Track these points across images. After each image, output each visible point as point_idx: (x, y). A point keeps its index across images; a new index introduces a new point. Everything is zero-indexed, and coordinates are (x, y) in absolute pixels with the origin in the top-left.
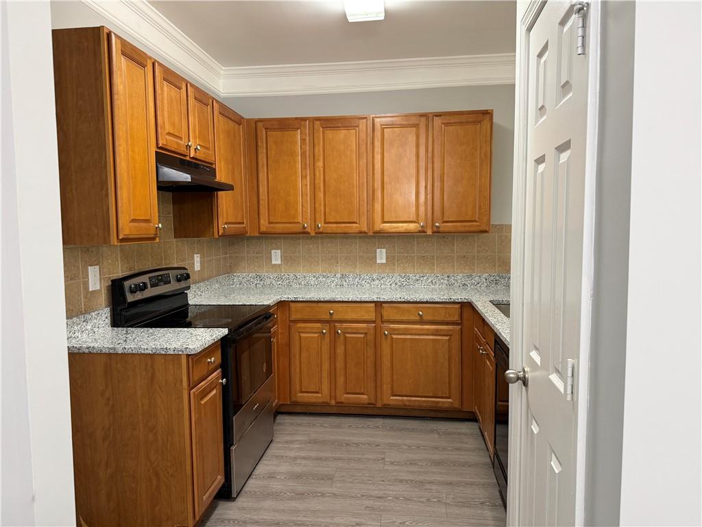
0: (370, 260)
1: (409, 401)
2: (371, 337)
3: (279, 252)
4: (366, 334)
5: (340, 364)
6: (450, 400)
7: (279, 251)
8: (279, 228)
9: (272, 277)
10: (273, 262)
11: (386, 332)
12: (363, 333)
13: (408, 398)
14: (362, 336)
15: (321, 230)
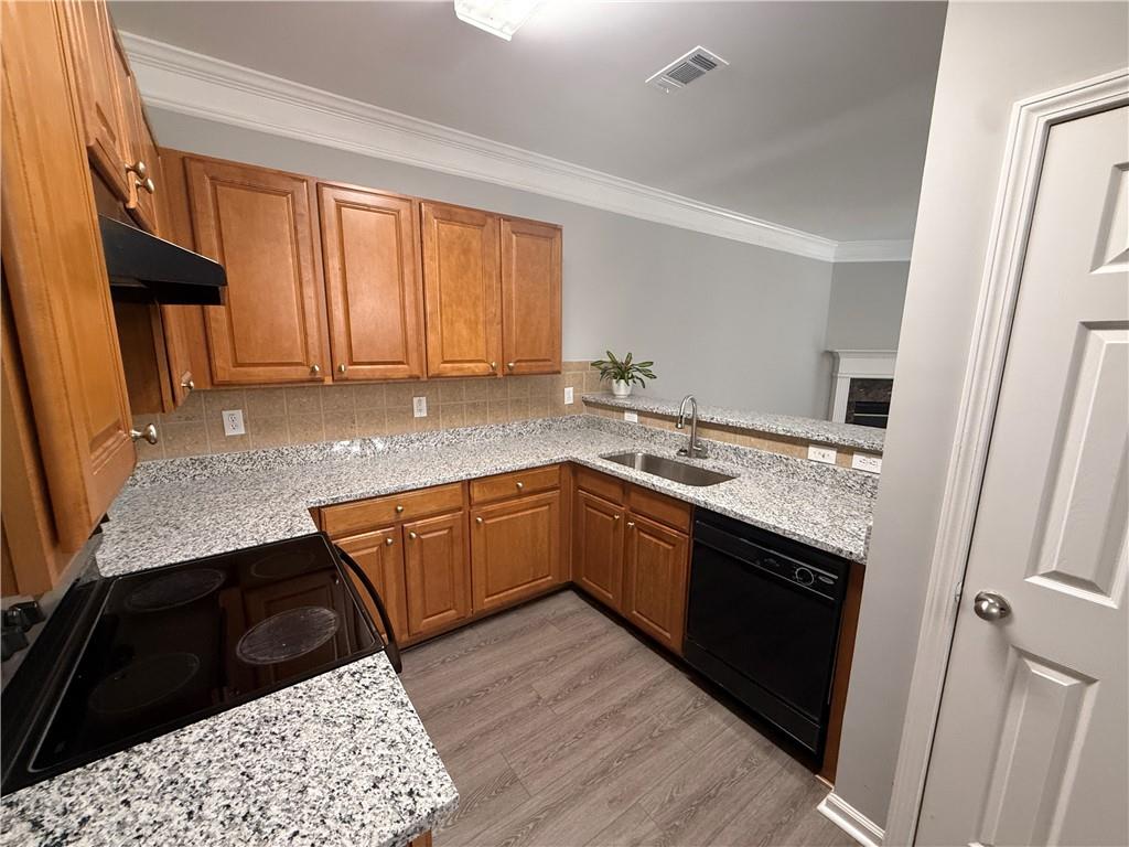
0: (404, 413)
1: (506, 596)
2: (457, 532)
3: (239, 414)
4: (451, 528)
5: (414, 583)
6: (550, 578)
7: (241, 411)
8: (261, 373)
9: (228, 459)
10: (229, 432)
11: (480, 519)
12: (445, 529)
13: (505, 594)
14: (446, 532)
15: (345, 375)
